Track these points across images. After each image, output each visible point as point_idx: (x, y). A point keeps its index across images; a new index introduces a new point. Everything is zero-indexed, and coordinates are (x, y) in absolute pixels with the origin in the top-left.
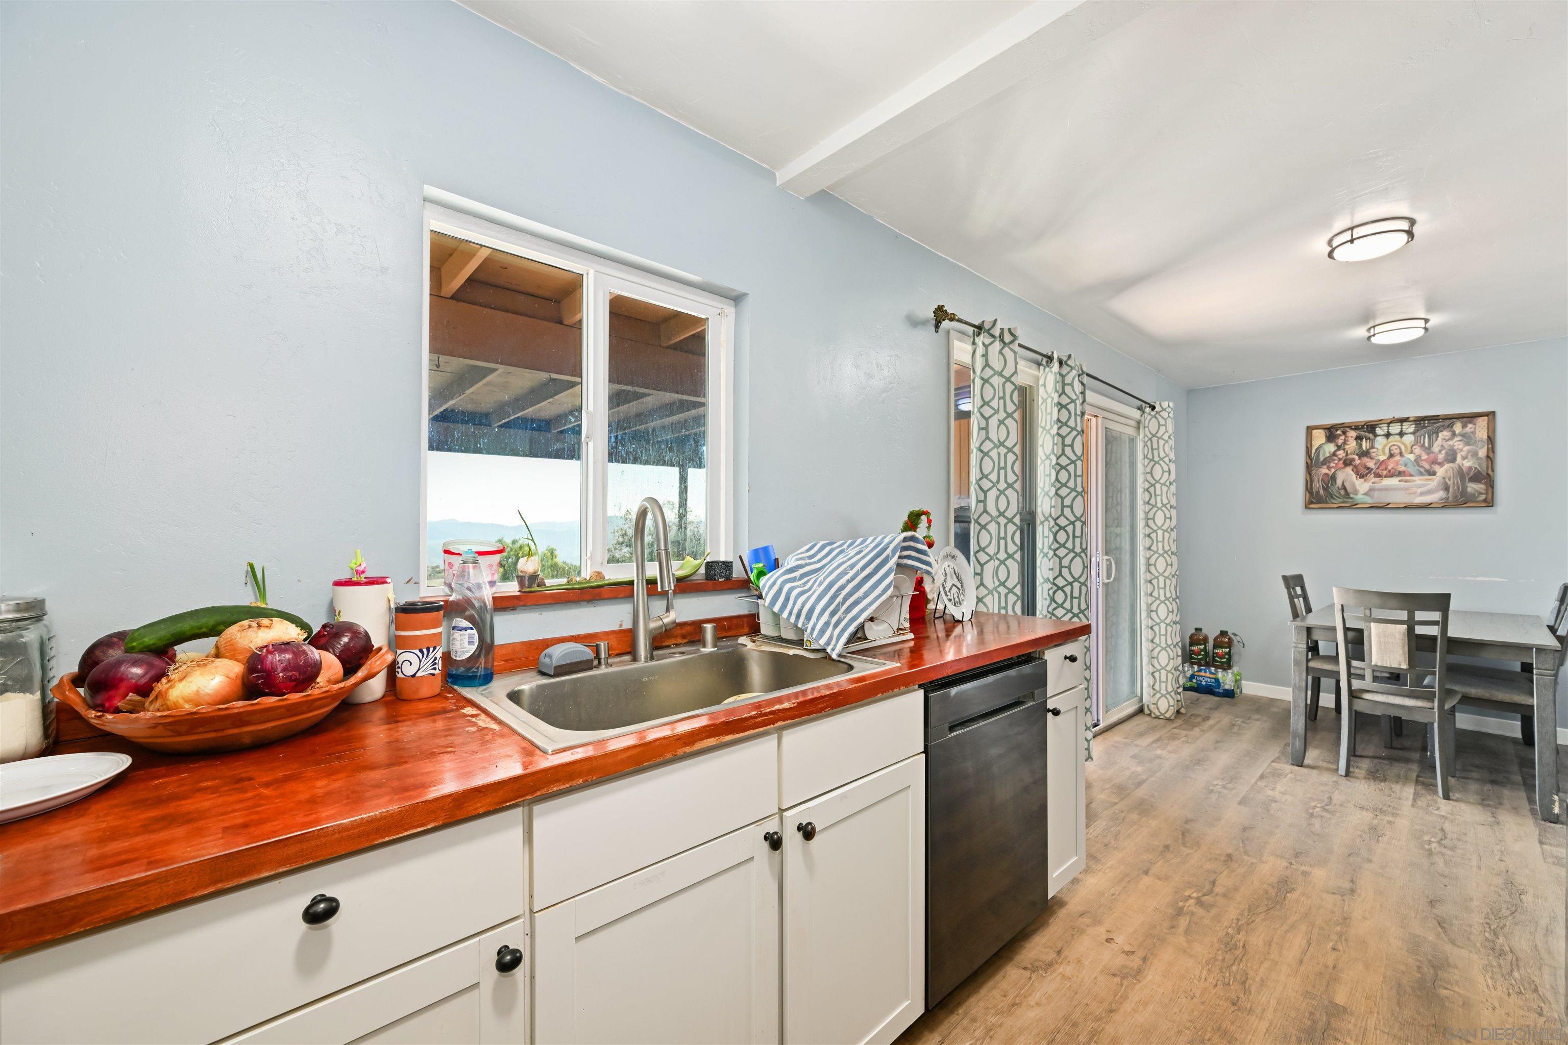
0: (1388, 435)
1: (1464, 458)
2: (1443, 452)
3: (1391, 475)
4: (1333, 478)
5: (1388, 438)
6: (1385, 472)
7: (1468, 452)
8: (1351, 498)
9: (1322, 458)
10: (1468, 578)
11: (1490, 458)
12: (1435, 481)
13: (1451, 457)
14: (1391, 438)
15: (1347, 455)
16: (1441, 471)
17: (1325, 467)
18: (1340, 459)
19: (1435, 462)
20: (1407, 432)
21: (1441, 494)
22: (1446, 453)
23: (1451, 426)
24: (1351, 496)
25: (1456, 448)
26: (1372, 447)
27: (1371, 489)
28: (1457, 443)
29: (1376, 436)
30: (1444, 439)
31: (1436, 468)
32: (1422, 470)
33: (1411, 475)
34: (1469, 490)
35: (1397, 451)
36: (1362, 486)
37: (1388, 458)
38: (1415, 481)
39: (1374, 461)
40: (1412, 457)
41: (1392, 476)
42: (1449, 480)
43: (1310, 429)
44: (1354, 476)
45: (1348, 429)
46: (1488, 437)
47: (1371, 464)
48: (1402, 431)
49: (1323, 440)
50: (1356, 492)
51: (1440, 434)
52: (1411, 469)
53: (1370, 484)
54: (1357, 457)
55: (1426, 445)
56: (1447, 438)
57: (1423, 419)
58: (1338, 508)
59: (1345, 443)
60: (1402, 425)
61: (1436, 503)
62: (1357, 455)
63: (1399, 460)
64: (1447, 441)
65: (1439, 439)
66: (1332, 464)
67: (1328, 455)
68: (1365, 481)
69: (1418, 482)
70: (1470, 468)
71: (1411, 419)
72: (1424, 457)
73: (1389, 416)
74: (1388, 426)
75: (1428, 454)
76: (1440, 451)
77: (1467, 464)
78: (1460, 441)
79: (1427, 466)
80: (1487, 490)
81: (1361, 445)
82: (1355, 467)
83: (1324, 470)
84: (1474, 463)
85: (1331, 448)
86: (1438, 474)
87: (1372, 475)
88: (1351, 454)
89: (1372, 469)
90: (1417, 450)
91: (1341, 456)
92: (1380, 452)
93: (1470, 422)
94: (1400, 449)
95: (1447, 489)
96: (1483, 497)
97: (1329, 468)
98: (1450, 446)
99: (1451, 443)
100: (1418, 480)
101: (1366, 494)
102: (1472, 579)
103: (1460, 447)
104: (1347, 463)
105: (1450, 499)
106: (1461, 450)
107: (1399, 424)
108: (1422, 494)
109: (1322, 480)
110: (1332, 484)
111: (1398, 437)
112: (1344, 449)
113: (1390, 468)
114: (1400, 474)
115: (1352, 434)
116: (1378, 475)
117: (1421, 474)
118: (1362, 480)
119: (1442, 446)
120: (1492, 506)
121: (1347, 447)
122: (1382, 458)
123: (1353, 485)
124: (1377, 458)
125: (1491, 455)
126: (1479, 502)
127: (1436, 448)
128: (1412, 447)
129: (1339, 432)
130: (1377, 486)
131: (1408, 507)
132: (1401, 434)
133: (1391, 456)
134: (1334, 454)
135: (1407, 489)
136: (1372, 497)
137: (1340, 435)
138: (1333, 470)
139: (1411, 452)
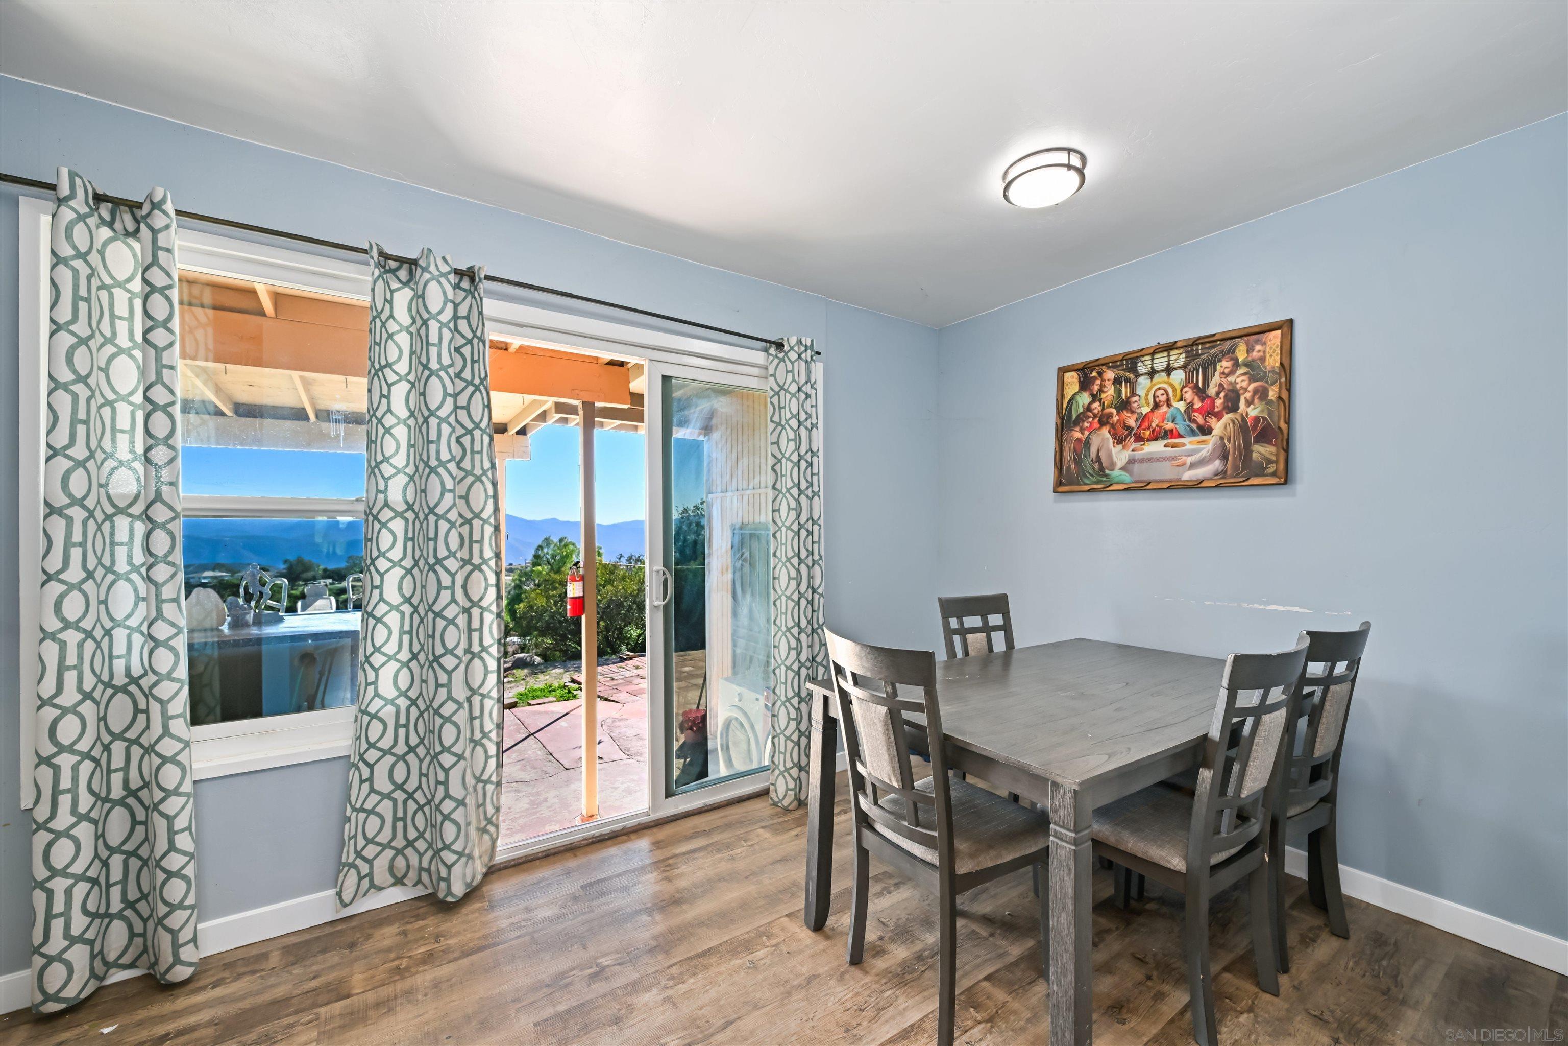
0: (1152, 373)
1: (1249, 403)
2: (1222, 395)
3: (1155, 438)
4: (1087, 444)
5: (1152, 378)
6: (1148, 433)
7: (1255, 392)
8: (1107, 476)
9: (1074, 416)
10: (1256, 606)
12: (1210, 444)
13: (1232, 404)
14: (1157, 378)
15: (1103, 409)
16: (1218, 427)
17: (1077, 429)
18: (1095, 416)
19: (1210, 412)
20: (1176, 365)
21: (1217, 464)
22: (1226, 396)
23: (1232, 350)
24: (1107, 472)
25: (1238, 386)
26: (1134, 394)
27: (1131, 461)
28: (1240, 380)
29: (1138, 375)
30: (1223, 373)
31: (1213, 422)
32: (1194, 426)
33: (1180, 436)
34: (1255, 456)
35: (1163, 398)
36: (1120, 455)
37: (1152, 411)
38: (1184, 445)
39: (1135, 416)
40: (1181, 406)
41: (1156, 439)
42: (1229, 441)
43: (1062, 371)
44: (1111, 441)
45: (1104, 368)
46: (1281, 364)
47: (1132, 422)
48: (1169, 365)
49: (1076, 388)
50: (1112, 466)
51: (1218, 367)
52: (1181, 427)
53: (1129, 452)
54: (1114, 411)
55: (1200, 385)
56: (1227, 371)
57: (1195, 342)
58: (1089, 491)
59: (1101, 390)
60: (1169, 356)
61: (1210, 479)
62: (1115, 408)
63: (1166, 413)
64: (1227, 375)
65: (1217, 374)
66: (1086, 425)
67: (1081, 410)
68: (1124, 448)
69: (1189, 447)
70: (1256, 419)
71: (1178, 345)
72: (1198, 405)
73: (1151, 343)
74: (1152, 359)
75: (1202, 400)
76: (1218, 394)
77: (1253, 412)
78: (1244, 374)
79: (1200, 420)
80: (1277, 455)
81: (1120, 392)
82: (1113, 426)
83: (1077, 434)
84: (1262, 411)
85: (1084, 399)
86: (1214, 433)
87: (1133, 439)
88: (1108, 407)
89: (1133, 429)
90: (1189, 395)
91: (1096, 411)
92: (1143, 402)
93: (1257, 342)
94: (1168, 395)
95: (1225, 457)
96: (1272, 468)
97: (1082, 430)
98: (1231, 383)
99: (1231, 379)
100: (1189, 443)
101: (1122, 469)
102: (1262, 607)
103: (1244, 384)
104: (1104, 420)
105: (1229, 472)
106: (1246, 390)
107: (1165, 354)
108: (1193, 466)
109: (1074, 448)
110: (1085, 456)
111: (1164, 374)
112: (1100, 400)
113: (1154, 425)
114: (1169, 434)
115: (1110, 375)
116: (1139, 439)
117: (1193, 433)
118: (1120, 446)
119: (1221, 385)
120: (1286, 483)
121: (1103, 396)
122: (1145, 410)
123: (1110, 456)
124: (1138, 411)
125: (1285, 395)
126: (1266, 475)
127: (1212, 390)
128: (1181, 391)
129: (1094, 374)
130: (1138, 455)
131: (1175, 487)
132: (1169, 370)
133: (1156, 406)
134: (1088, 408)
135: (1174, 458)
136: (1130, 473)
137: (1095, 378)
138: (1087, 433)
139: (1181, 400)
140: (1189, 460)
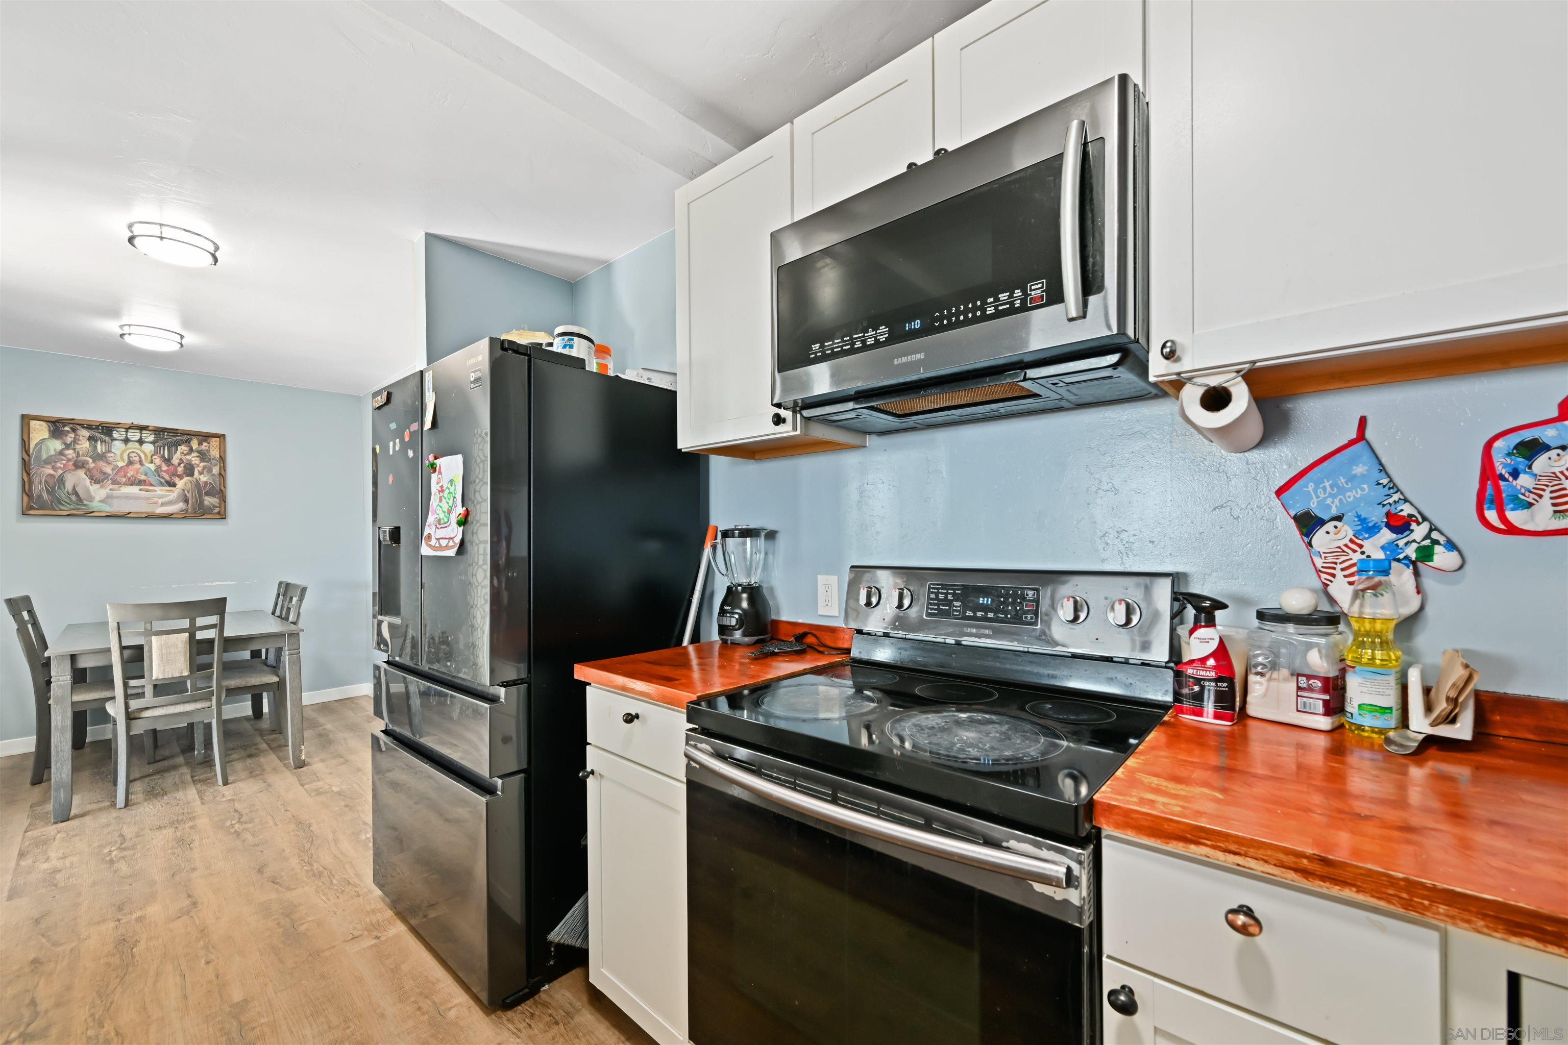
0: (126, 441)
1: (201, 473)
2: (182, 465)
3: (133, 482)
4: (61, 481)
5: (126, 444)
6: (124, 479)
7: (204, 468)
8: (85, 505)
9: (44, 456)
10: (206, 584)
11: (222, 475)
12: (174, 494)
13: (189, 470)
14: (130, 445)
15: (78, 455)
16: (180, 484)
17: (49, 466)
18: (69, 460)
19: (175, 474)
20: (147, 440)
21: (181, 505)
22: (185, 467)
23: (188, 442)
24: (85, 502)
25: (193, 463)
26: (109, 451)
27: (109, 497)
28: (194, 459)
29: (113, 439)
30: (183, 453)
31: (176, 480)
32: (163, 481)
33: (151, 485)
34: (206, 502)
35: (137, 459)
36: (98, 493)
37: (128, 465)
38: (155, 491)
39: (111, 467)
40: (152, 467)
41: (132, 485)
42: (188, 492)
43: (26, 420)
44: (88, 481)
45: (78, 427)
46: (220, 456)
47: (108, 470)
48: (141, 439)
49: (46, 435)
50: (91, 499)
51: (179, 448)
52: (153, 479)
53: (107, 490)
54: (90, 460)
55: (166, 456)
56: (185, 452)
57: (164, 430)
58: (68, 515)
59: (75, 441)
60: (141, 433)
61: (178, 514)
62: (91, 457)
63: (139, 469)
64: (185, 455)
65: (178, 452)
66: (59, 465)
67: (53, 453)
68: (102, 487)
69: (159, 492)
70: (206, 483)
71: (150, 428)
72: (165, 468)
73: (128, 421)
74: (127, 432)
75: (168, 466)
76: (179, 464)
77: (204, 478)
78: (197, 457)
79: (167, 477)
80: (220, 504)
81: (96, 447)
82: (89, 470)
83: (49, 471)
84: (208, 479)
85: (56, 445)
86: (177, 486)
87: (110, 482)
88: (83, 455)
89: (109, 475)
90: (158, 460)
91: (70, 457)
92: (119, 458)
93: (205, 441)
94: (140, 457)
95: (186, 501)
96: (217, 510)
97: (54, 468)
98: (188, 460)
99: (189, 457)
100: (160, 490)
101: (101, 501)
102: (210, 584)
103: (197, 462)
104: (79, 465)
105: (190, 510)
106: (198, 466)
107: (138, 431)
108: (163, 504)
109: (46, 481)
110: (59, 488)
111: (137, 445)
112: (74, 449)
113: (129, 475)
114: (140, 483)
115: (85, 433)
116: (114, 482)
117: (162, 484)
118: (98, 486)
119: (181, 459)
120: (225, 518)
121: (77, 447)
122: (120, 464)
123: (88, 491)
124: (114, 463)
125: (223, 473)
126: (214, 514)
127: (175, 461)
128: (151, 457)
129: (67, 428)
130: (115, 493)
131: (150, 517)
132: (141, 442)
133: (130, 463)
134: (61, 453)
135: (148, 499)
136: (110, 505)
137: (68, 432)
138: (60, 472)
139: (152, 462)
140: (160, 501)
